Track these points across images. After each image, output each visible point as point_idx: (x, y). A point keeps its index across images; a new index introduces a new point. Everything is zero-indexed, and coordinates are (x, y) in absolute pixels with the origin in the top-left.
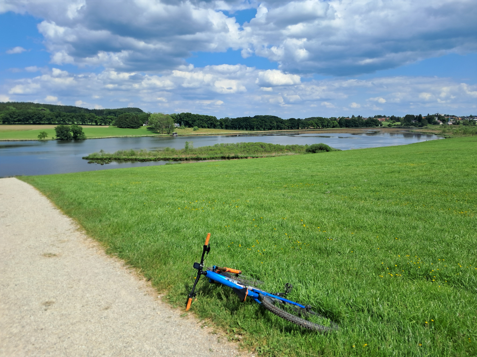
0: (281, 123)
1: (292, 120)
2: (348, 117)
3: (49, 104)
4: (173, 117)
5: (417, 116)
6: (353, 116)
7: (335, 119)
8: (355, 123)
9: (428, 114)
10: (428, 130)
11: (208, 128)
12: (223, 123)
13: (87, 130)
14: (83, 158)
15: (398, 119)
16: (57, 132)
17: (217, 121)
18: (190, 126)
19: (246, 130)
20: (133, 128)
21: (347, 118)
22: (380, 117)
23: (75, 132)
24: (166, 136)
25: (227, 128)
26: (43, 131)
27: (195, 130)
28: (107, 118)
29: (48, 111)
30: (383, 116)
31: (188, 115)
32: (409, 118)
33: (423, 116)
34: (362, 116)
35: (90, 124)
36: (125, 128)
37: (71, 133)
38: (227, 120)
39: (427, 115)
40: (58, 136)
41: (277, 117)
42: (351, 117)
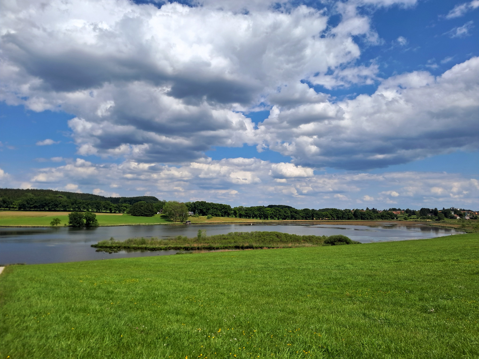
0: (296, 213)
1: (306, 210)
2: (363, 210)
3: (67, 191)
4: (187, 206)
5: (432, 210)
6: (367, 209)
7: (350, 211)
8: (370, 216)
9: (444, 208)
10: (446, 224)
11: (222, 216)
12: (237, 212)
13: (101, 217)
14: (92, 246)
15: (414, 213)
16: (71, 219)
17: (231, 210)
18: (204, 214)
19: (260, 219)
20: (147, 216)
21: (361, 210)
22: (394, 210)
23: (89, 219)
24: (179, 224)
25: (241, 216)
26: (57, 218)
27: (208, 218)
28: (122, 206)
29: (65, 198)
30: (397, 209)
31: (203, 204)
32: (424, 212)
33: (438, 210)
34: (376, 209)
35: (105, 211)
36: (139, 216)
37: (84, 220)
38: (241, 209)
39: (442, 209)
40: (70, 223)
41: (291, 207)
42: (365, 209)
